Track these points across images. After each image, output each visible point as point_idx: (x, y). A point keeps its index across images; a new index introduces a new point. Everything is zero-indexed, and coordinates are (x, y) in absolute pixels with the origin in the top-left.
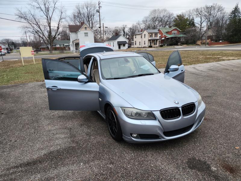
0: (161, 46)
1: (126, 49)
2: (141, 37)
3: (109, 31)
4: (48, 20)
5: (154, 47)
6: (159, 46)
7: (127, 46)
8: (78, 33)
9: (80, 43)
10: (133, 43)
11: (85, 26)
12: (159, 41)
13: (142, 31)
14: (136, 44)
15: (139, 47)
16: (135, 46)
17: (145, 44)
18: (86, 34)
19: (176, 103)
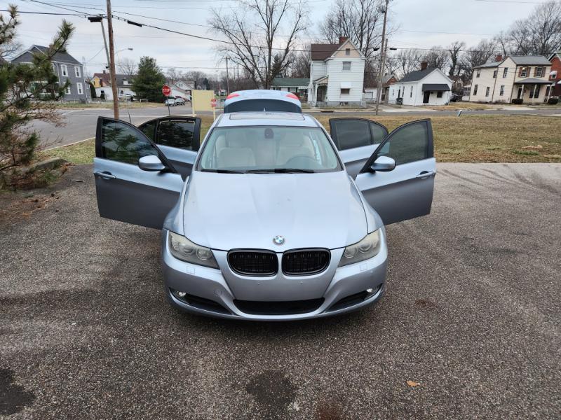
0: (552, 102)
1: (444, 104)
2: (495, 76)
3: (414, 57)
4: (268, 33)
5: (529, 104)
6: (545, 100)
8: (330, 62)
9: (329, 86)
10: (469, 89)
11: (348, 46)
12: (548, 88)
13: (499, 58)
14: (475, 93)
15: (484, 101)
16: (473, 98)
17: (502, 93)
18: (347, 65)
19: (278, 241)
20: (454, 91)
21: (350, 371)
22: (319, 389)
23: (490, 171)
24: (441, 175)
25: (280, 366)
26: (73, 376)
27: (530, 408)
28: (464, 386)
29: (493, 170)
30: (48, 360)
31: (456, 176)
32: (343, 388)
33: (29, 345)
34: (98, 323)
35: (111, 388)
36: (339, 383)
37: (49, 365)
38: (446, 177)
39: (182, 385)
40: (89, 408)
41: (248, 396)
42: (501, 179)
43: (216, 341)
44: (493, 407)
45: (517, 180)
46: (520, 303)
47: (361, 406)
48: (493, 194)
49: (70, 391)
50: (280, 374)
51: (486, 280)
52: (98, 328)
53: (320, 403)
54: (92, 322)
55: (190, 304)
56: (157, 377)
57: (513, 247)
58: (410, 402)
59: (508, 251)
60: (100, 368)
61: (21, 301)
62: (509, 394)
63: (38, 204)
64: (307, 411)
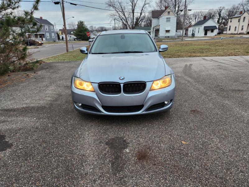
1: (214, 35)
2: (239, 21)
3: (200, 15)
4: (133, 7)
7: (216, 31)
8: (160, 19)
9: (160, 29)
10: (227, 28)
11: (169, 10)
13: (241, 13)
14: (230, 30)
15: (234, 33)
16: (228, 32)
17: (242, 29)
18: (168, 20)
19: (121, 78)
20: (219, 29)
21: (155, 137)
22: (139, 144)
23: (233, 59)
24: (209, 62)
25: (122, 135)
26: (31, 138)
27: (244, 154)
28: (210, 144)
29: (236, 59)
30: (21, 132)
31: (216, 61)
32: (150, 144)
33: (14, 126)
34: (45, 118)
35: (46, 142)
36: (149, 142)
38: (211, 62)
39: (77, 142)
40: (35, 150)
41: (106, 146)
42: (239, 62)
43: (95, 125)
44: (224, 153)
45: (247, 62)
46: (243, 111)
47: (158, 151)
48: (234, 68)
50: (122, 138)
51: (227, 102)
52: (45, 120)
53: (139, 149)
54: (42, 118)
56: (67, 138)
57: (242, 89)
58: (182, 150)
59: (239, 90)
60: (43, 135)
61: (14, 110)
62: (233, 148)
63: (29, 76)
64: (132, 152)
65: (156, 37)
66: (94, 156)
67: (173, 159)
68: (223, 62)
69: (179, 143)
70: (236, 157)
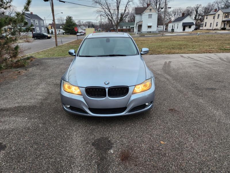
1: (192, 31)
2: (214, 18)
3: (179, 12)
4: (117, 4)
5: (229, 30)
7: (193, 27)
8: (143, 15)
9: (143, 25)
10: (203, 24)
11: (151, 8)
13: (216, 10)
14: (205, 26)
15: (209, 29)
16: (204, 28)
17: (217, 25)
18: (150, 16)
19: (106, 83)
20: (196, 25)
21: (137, 137)
22: (122, 145)
23: (208, 57)
24: (186, 59)
25: (107, 135)
26: (23, 139)
27: (214, 153)
28: (186, 144)
29: (210, 56)
30: (14, 132)
32: (133, 144)
33: (7, 127)
34: (36, 118)
35: (37, 144)
37: (14, 134)
38: (188, 60)
39: (66, 143)
40: (27, 151)
41: (92, 147)
42: (213, 60)
43: (82, 125)
44: (197, 153)
45: (220, 60)
46: (215, 110)
47: (140, 151)
48: (208, 66)
49: (20, 145)
50: (107, 138)
51: (201, 101)
52: (36, 120)
53: (122, 150)
54: (34, 118)
55: (72, 110)
56: (56, 139)
57: (214, 87)
58: (161, 150)
59: (212, 89)
60: (34, 136)
61: (7, 110)
62: (205, 147)
63: (20, 73)
64: (116, 153)
65: (139, 32)
66: (81, 158)
67: (153, 159)
68: (199, 59)
69: (158, 143)
70: (208, 156)
